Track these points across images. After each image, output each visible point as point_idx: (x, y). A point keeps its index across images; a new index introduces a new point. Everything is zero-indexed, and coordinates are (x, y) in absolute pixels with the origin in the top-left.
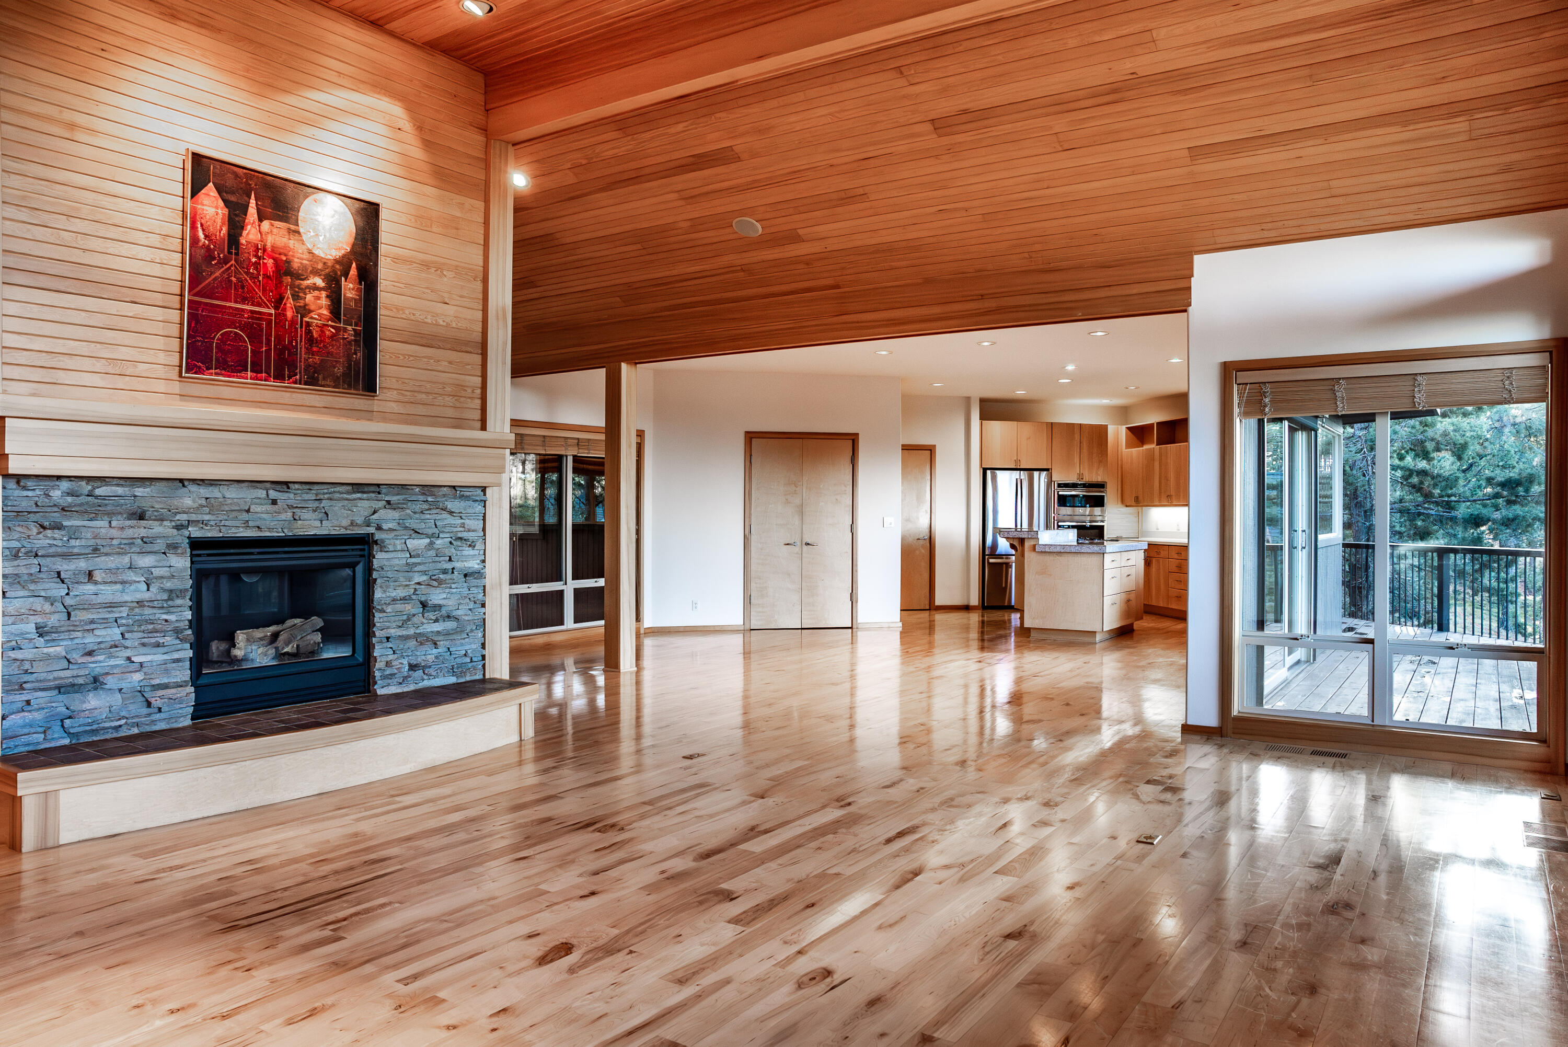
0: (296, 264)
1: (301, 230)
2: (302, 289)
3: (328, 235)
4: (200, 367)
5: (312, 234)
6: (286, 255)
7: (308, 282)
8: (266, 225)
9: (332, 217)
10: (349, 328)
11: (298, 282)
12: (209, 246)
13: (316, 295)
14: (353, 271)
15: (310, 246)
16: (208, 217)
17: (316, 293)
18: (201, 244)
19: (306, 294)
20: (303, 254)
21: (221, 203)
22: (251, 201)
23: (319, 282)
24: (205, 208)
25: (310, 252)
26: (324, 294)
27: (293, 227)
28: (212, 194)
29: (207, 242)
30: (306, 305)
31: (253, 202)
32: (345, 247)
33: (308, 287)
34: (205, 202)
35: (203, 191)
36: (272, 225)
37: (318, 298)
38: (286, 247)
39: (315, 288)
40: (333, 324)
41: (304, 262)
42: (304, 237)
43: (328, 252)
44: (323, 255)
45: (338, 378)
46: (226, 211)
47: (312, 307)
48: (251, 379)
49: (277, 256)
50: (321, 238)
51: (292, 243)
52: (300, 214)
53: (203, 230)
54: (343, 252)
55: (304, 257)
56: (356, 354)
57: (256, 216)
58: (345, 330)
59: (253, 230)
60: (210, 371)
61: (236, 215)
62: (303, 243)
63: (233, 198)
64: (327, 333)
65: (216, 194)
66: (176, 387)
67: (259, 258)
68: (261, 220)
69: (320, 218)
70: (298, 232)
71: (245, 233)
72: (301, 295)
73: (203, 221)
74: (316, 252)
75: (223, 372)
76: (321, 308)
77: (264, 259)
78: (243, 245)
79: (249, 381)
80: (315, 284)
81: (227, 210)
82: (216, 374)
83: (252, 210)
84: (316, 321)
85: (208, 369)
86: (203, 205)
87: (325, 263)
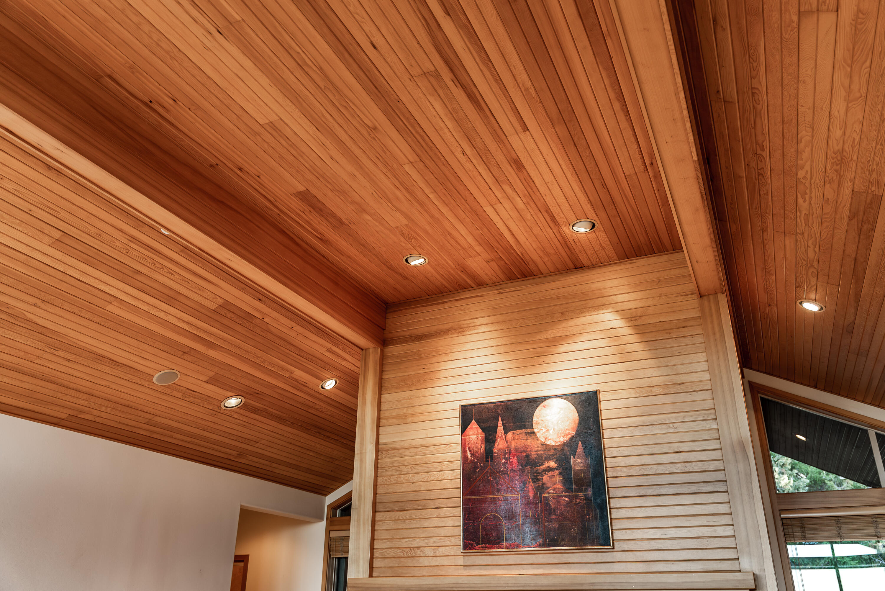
0: (533, 455)
1: (536, 430)
2: (539, 473)
3: (556, 428)
4: (472, 544)
5: (544, 430)
6: (525, 452)
7: (544, 466)
8: (510, 435)
9: (559, 413)
10: (581, 494)
11: (535, 469)
12: (474, 460)
13: (550, 475)
14: (580, 448)
15: (543, 440)
16: (472, 442)
17: (551, 473)
18: (469, 461)
19: (543, 476)
20: (538, 447)
21: (480, 430)
22: (499, 422)
23: (552, 464)
24: (470, 437)
25: (543, 444)
26: (557, 472)
27: (529, 430)
28: (474, 427)
29: (472, 458)
30: (543, 484)
31: (500, 422)
32: (571, 432)
33: (545, 470)
34: (471, 433)
35: (469, 427)
36: (514, 434)
37: (553, 476)
38: (526, 446)
39: (550, 469)
40: (566, 494)
41: (540, 452)
42: (538, 435)
43: (557, 440)
44: (553, 444)
45: (575, 537)
46: (483, 435)
47: (549, 485)
48: (506, 548)
49: (519, 454)
50: (551, 432)
51: (529, 441)
52: (534, 420)
53: (470, 451)
54: (570, 436)
55: (539, 449)
56: (589, 515)
57: (503, 431)
58: (577, 497)
59: (502, 441)
60: (479, 546)
61: (490, 435)
62: (537, 439)
63: (487, 425)
64: (562, 502)
65: (477, 426)
66: (461, 560)
67: (507, 459)
68: (506, 433)
69: (548, 418)
70: (533, 433)
71: (496, 445)
72: (539, 477)
73: (470, 446)
74: (548, 443)
75: (487, 545)
76: (555, 483)
77: (510, 458)
78: (496, 453)
79: (505, 550)
80: (549, 467)
81: (483, 433)
82: (483, 548)
83: (500, 428)
84: (552, 495)
85: (478, 544)
86: (469, 435)
87: (555, 449)
